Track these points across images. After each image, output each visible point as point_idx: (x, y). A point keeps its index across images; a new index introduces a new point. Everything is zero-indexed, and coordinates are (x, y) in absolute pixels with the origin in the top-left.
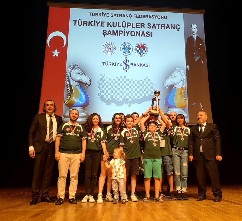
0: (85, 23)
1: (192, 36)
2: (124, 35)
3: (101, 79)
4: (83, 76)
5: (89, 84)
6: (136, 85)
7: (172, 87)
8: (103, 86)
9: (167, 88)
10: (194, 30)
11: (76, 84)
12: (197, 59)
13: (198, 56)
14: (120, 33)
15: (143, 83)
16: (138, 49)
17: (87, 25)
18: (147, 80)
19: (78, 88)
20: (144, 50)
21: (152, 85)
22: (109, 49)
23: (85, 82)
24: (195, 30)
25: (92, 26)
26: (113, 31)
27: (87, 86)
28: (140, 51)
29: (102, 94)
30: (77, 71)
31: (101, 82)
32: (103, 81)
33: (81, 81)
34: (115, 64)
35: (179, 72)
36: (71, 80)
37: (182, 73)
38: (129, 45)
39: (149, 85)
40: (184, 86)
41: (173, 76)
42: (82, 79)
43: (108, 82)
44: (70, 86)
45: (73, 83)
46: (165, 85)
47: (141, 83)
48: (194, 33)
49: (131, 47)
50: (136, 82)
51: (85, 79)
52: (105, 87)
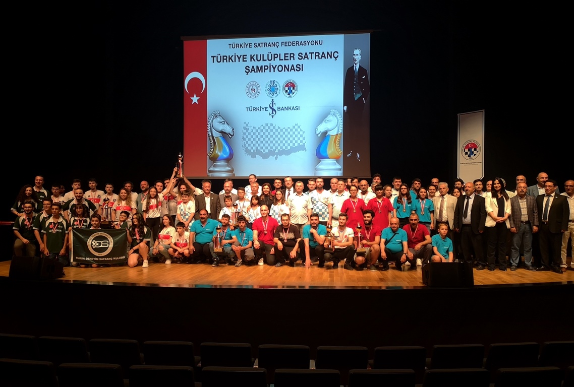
0: (225, 59)
1: (353, 66)
2: (270, 71)
3: (244, 128)
4: (226, 125)
5: (232, 134)
6: (284, 133)
7: (325, 134)
8: (247, 137)
9: (319, 135)
10: (356, 57)
11: (219, 135)
12: (357, 96)
13: (359, 92)
14: (265, 69)
15: (291, 130)
16: (287, 88)
17: (227, 62)
18: (296, 127)
19: (221, 139)
20: (294, 89)
21: (301, 133)
22: (253, 90)
23: (228, 132)
24: (358, 58)
25: (233, 61)
26: (257, 67)
27: (230, 136)
28: (288, 91)
29: (247, 145)
30: (219, 119)
31: (245, 131)
32: (247, 130)
33: (224, 131)
34: (259, 109)
35: (334, 115)
36: (213, 130)
37: (338, 117)
38: (276, 83)
39: (299, 133)
40: (339, 133)
41: (326, 121)
42: (225, 128)
43: (252, 131)
44: (213, 137)
45: (216, 134)
46: (318, 133)
47: (289, 130)
48: (356, 62)
49: (278, 87)
50: (284, 130)
51: (228, 129)
52: (249, 137)
